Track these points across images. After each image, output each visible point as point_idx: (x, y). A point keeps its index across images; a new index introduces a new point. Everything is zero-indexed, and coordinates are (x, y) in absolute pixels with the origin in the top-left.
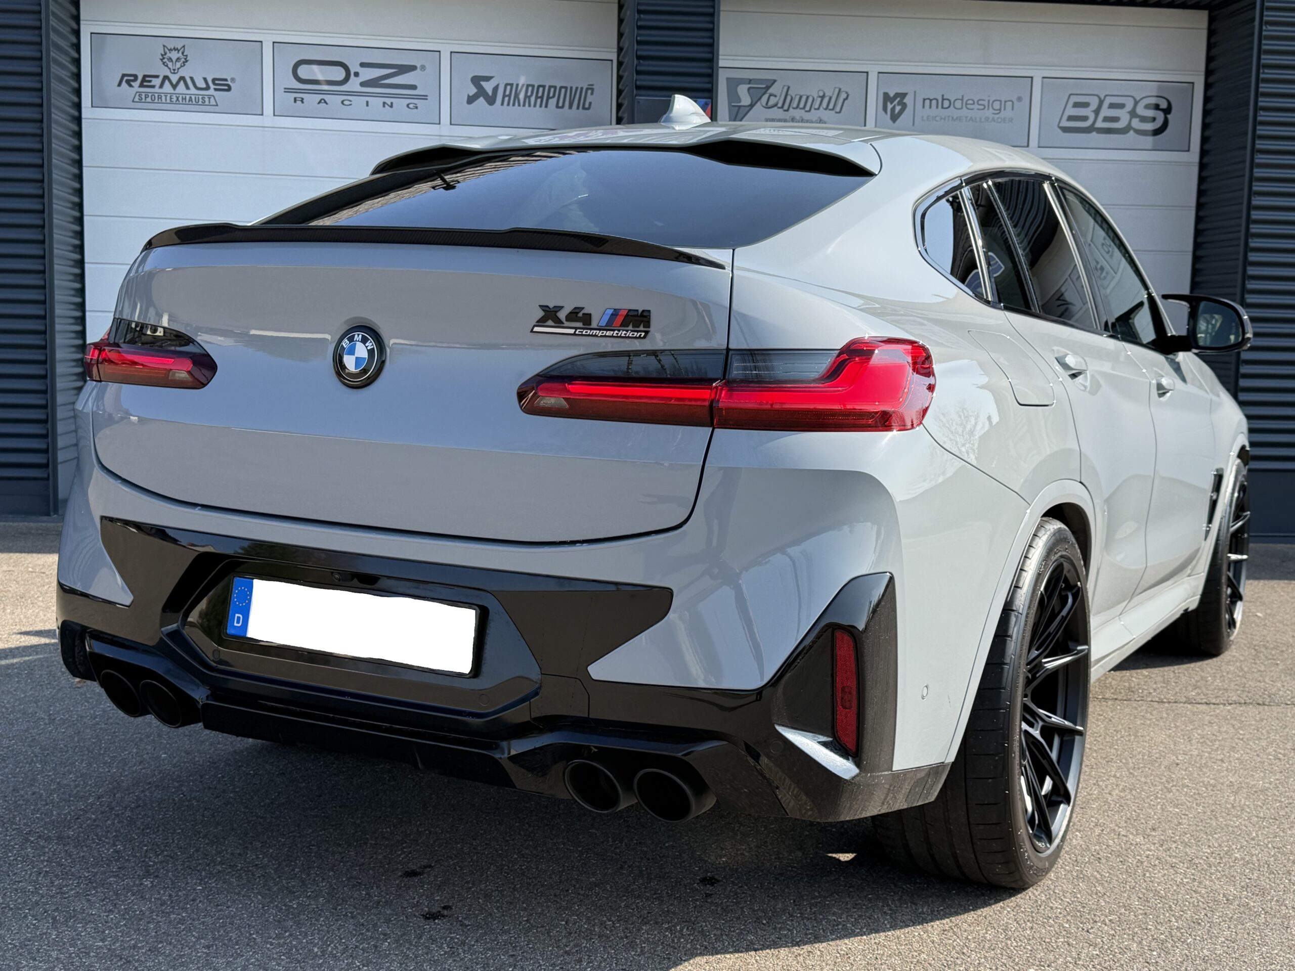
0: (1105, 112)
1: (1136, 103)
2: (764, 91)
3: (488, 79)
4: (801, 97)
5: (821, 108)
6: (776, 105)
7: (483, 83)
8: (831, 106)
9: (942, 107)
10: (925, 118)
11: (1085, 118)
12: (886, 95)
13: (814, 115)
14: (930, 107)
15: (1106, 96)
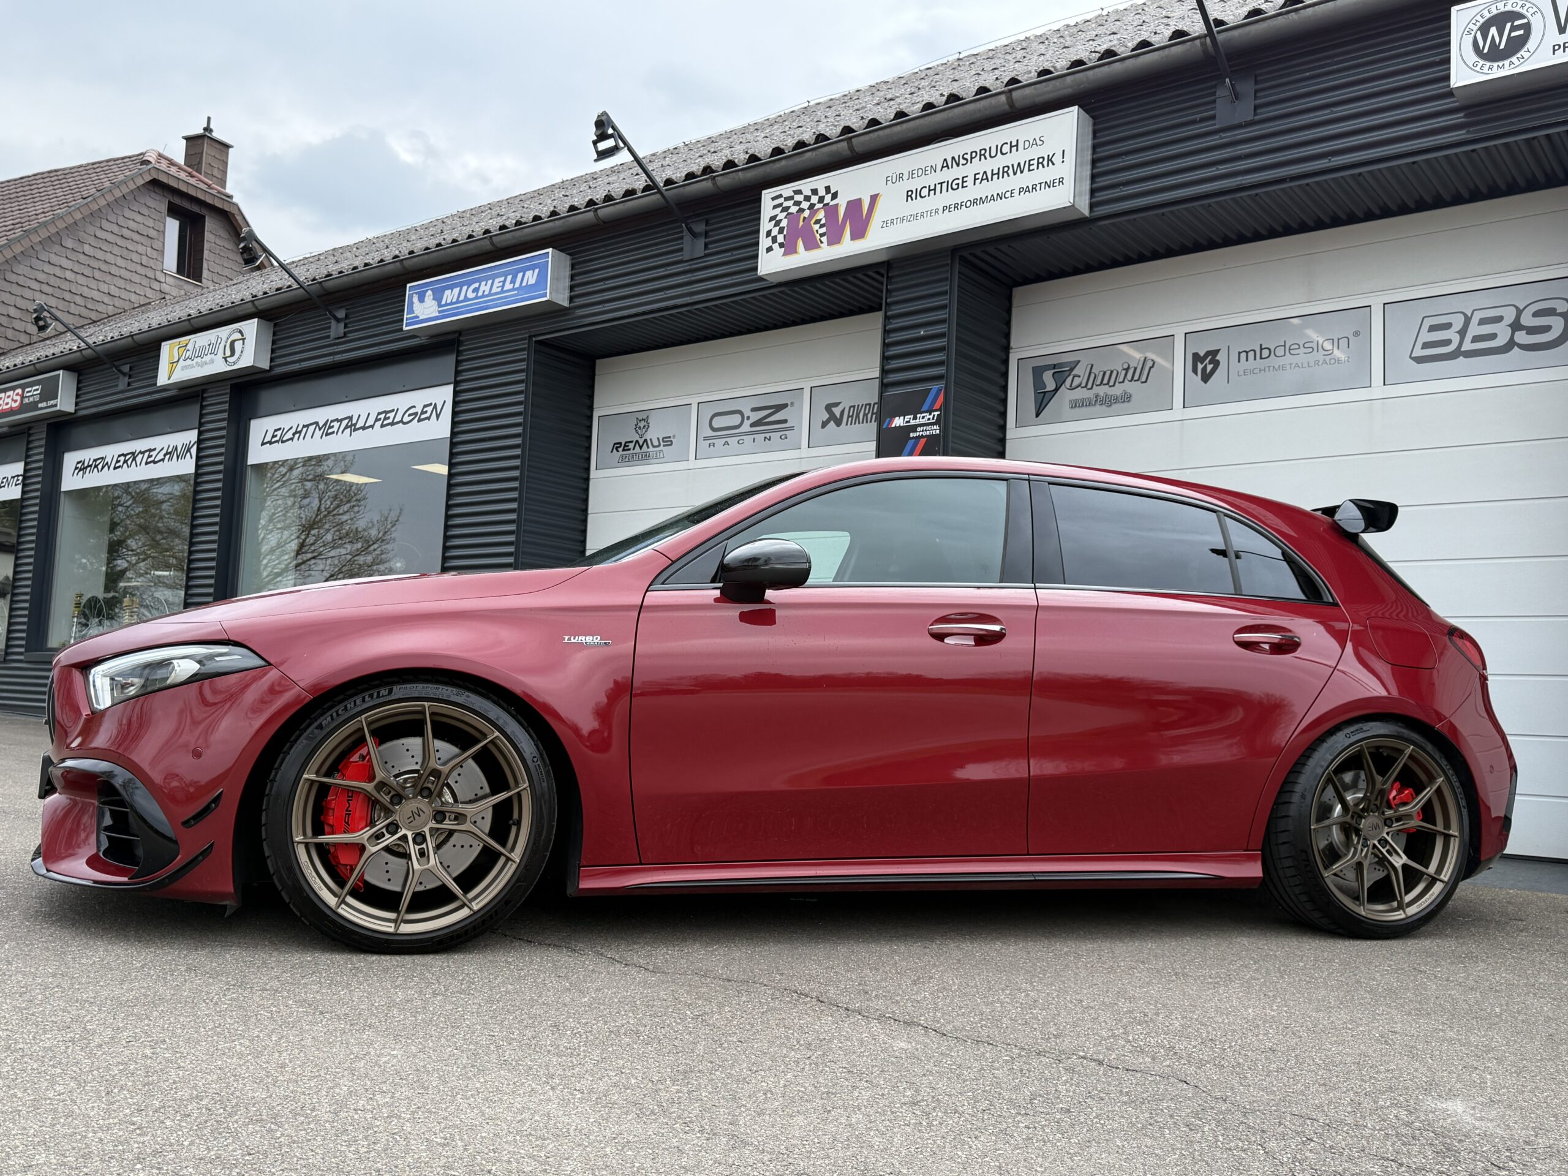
0: (1474, 330)
1: (1519, 312)
2: (1067, 373)
3: (837, 405)
4: (1105, 373)
5: (1126, 381)
6: (1079, 385)
7: (833, 409)
8: (1136, 377)
9: (1261, 358)
10: (1241, 373)
11: (1448, 342)
12: (1196, 358)
13: (1118, 390)
14: (1247, 360)
15: (1474, 310)
